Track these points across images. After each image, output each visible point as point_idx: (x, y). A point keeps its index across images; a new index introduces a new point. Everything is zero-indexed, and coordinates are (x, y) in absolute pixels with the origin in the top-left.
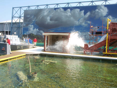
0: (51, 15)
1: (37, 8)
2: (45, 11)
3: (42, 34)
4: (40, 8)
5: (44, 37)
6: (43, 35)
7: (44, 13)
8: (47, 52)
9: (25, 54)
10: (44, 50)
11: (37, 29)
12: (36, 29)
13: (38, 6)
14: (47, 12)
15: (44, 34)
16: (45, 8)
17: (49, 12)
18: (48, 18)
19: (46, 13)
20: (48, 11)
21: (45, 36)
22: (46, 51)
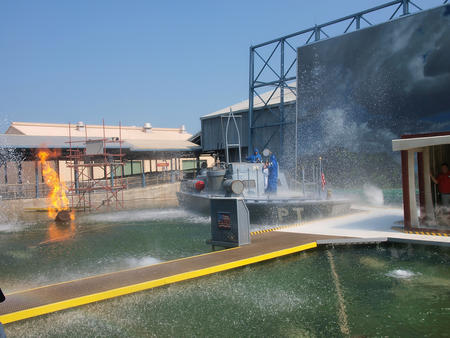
0: (430, 46)
1: (353, 28)
2: (397, 33)
3: (388, 144)
4: (369, 25)
5: (399, 160)
6: (394, 149)
7: (391, 41)
8: (425, 231)
9: (313, 245)
10: (407, 224)
11: (364, 126)
12: (358, 125)
13: (358, 16)
14: (408, 36)
15: (398, 144)
16: (397, 16)
17: (420, 30)
18: (417, 65)
19: (400, 43)
20: (412, 31)
21: (404, 154)
22: (415, 230)
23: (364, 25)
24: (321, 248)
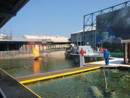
1: (111, 11)
2: (123, 11)
3: (120, 41)
4: (115, 10)
5: (123, 45)
6: (121, 43)
7: (122, 14)
10: (124, 63)
11: (114, 36)
12: (112, 36)
13: (113, 7)
14: (126, 12)
15: (123, 41)
16: (123, 7)
19: (124, 14)
20: (128, 11)
22: (127, 64)
23: (114, 10)
24: (101, 68)
